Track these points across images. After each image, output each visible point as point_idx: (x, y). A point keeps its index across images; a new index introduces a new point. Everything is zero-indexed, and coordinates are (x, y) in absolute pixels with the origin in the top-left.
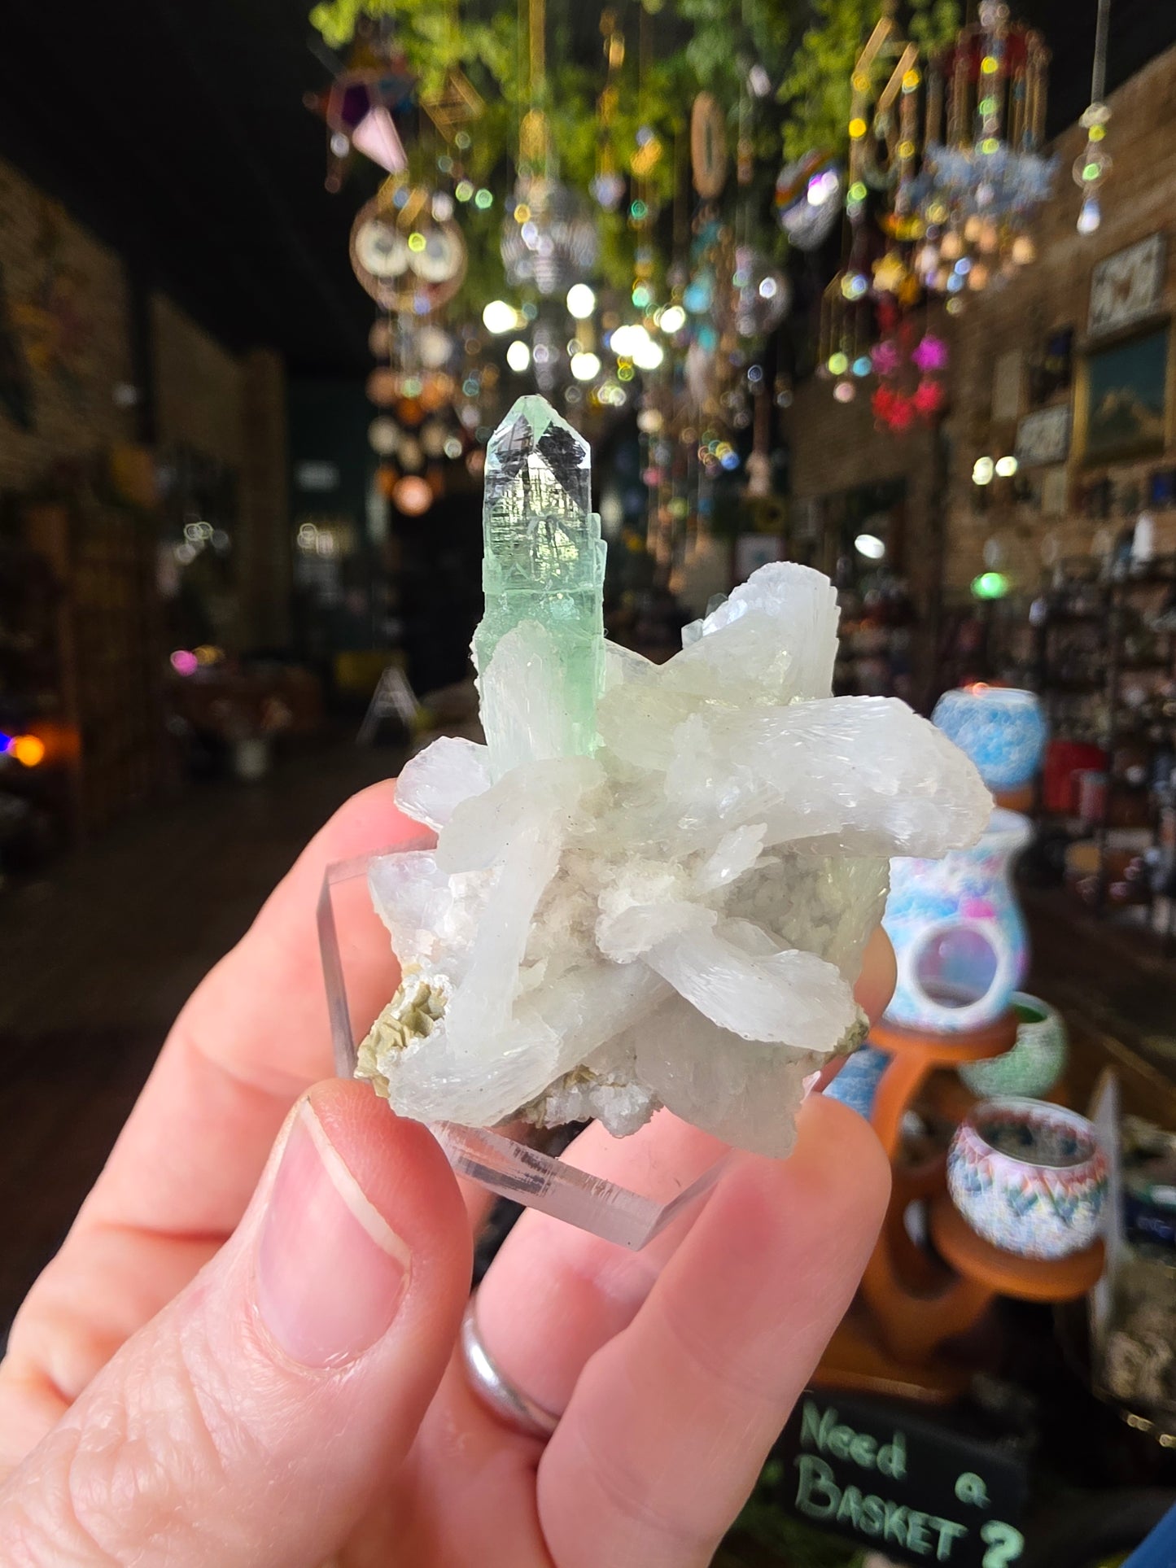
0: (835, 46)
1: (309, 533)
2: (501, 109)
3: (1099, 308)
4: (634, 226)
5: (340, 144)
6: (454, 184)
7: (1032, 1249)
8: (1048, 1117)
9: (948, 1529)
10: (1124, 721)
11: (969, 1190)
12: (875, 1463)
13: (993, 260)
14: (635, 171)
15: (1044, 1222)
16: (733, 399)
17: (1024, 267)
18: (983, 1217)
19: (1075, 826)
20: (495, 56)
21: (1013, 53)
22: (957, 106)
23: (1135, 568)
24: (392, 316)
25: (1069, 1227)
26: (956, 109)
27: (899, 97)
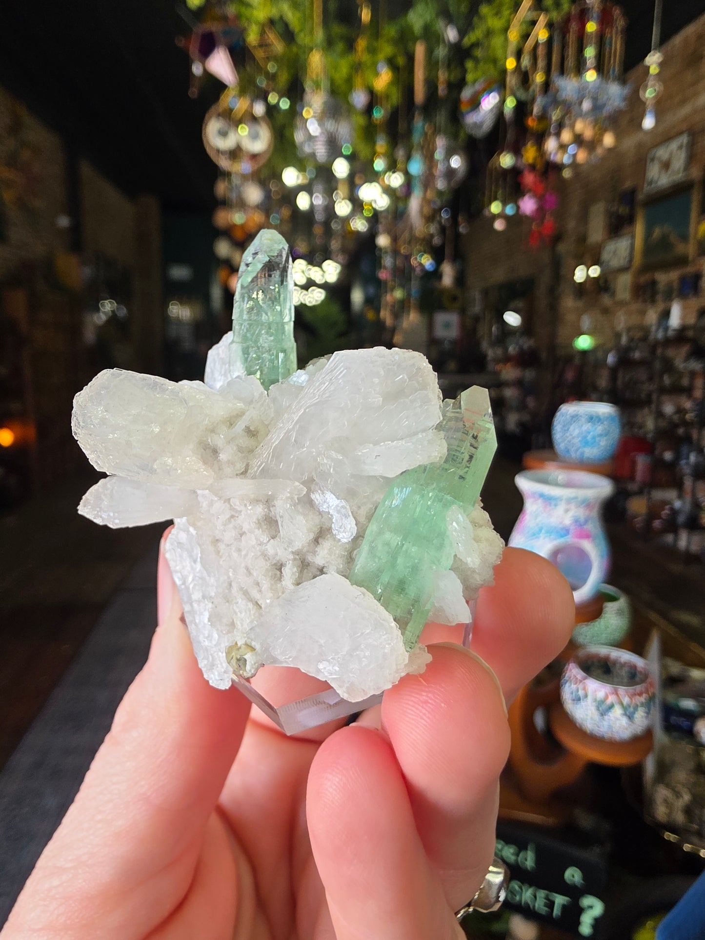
0: (498, 13)
1: (175, 307)
2: (295, 49)
3: (651, 177)
4: (375, 122)
5: (197, 68)
6: (267, 94)
7: (610, 735)
8: (620, 657)
9: (560, 900)
10: (662, 424)
11: (574, 700)
12: (517, 861)
13: (591, 145)
14: (376, 89)
15: (617, 719)
16: (433, 229)
17: (610, 150)
18: (582, 716)
19: (633, 487)
20: (292, 17)
21: (605, 20)
22: (571, 52)
23: (670, 333)
24: (227, 175)
25: (633, 722)
26: (570, 53)
27: (537, 45)
